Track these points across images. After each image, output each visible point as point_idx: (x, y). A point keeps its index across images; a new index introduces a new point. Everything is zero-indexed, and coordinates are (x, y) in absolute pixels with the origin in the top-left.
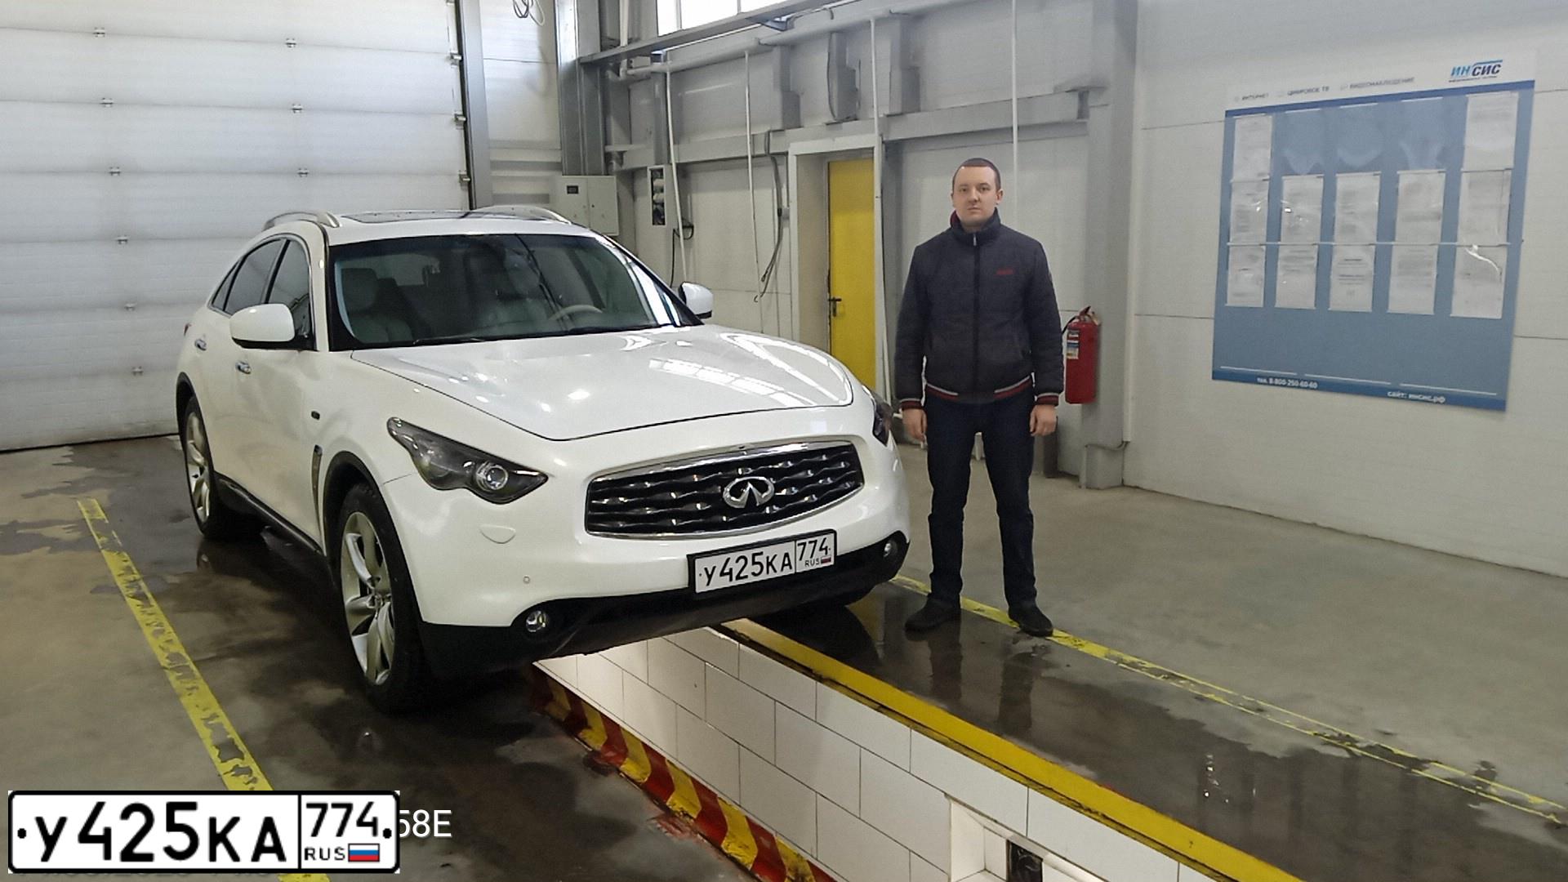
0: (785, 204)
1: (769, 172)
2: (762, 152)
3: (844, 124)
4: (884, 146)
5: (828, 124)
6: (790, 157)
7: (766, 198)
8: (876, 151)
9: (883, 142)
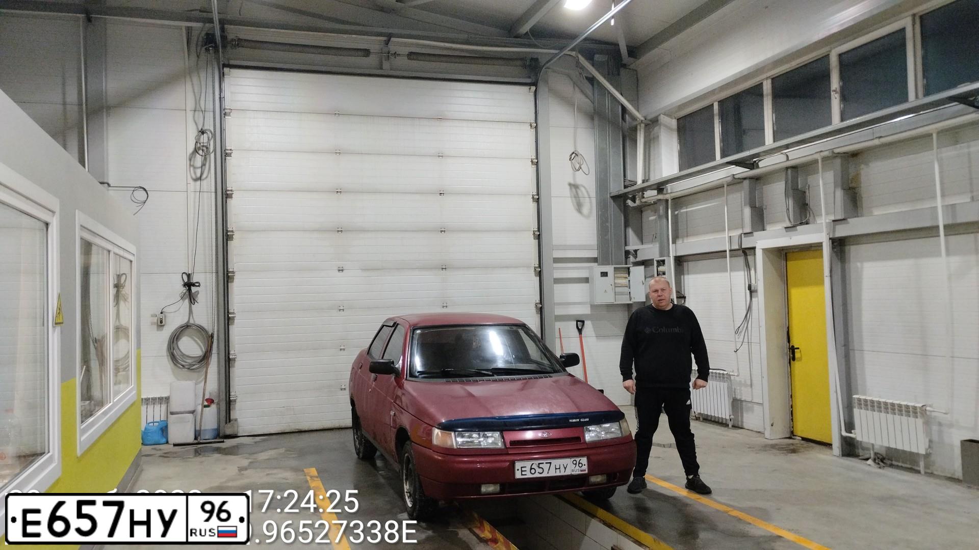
0: (753, 282)
1: (741, 260)
2: (736, 247)
3: (798, 228)
5: (786, 228)
6: (756, 249)
7: (740, 278)
8: (825, 245)
9: (830, 239)
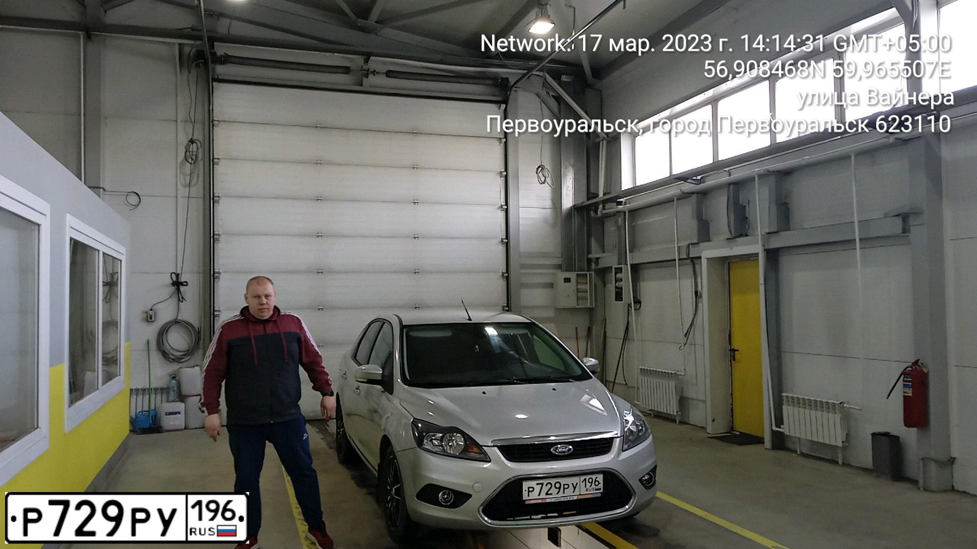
0: (699, 288)
1: (689, 268)
2: (685, 257)
3: (739, 240)
4: (765, 252)
5: (727, 239)
6: (702, 259)
7: (687, 285)
8: (760, 255)
9: (765, 250)
